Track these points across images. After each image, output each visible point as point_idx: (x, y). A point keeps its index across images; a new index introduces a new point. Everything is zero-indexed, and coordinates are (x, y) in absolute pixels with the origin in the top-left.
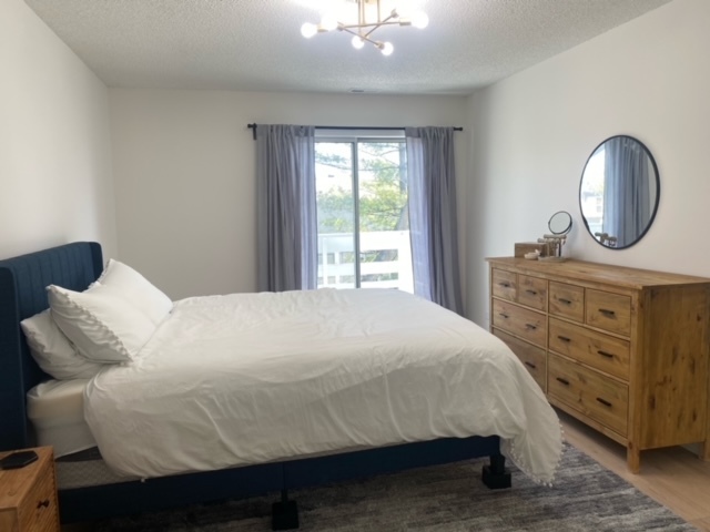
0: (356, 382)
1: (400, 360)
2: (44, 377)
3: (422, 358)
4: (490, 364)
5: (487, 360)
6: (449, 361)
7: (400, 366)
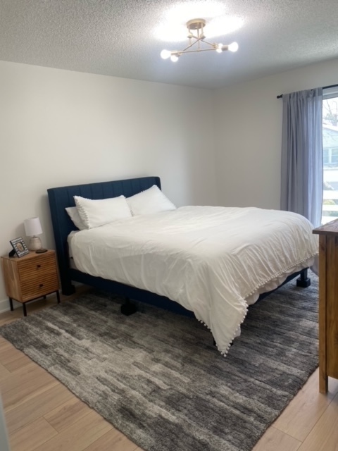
0: (132, 254)
1: (153, 249)
2: (77, 229)
3: (162, 250)
4: (189, 263)
5: (190, 260)
6: (171, 255)
7: (151, 252)
